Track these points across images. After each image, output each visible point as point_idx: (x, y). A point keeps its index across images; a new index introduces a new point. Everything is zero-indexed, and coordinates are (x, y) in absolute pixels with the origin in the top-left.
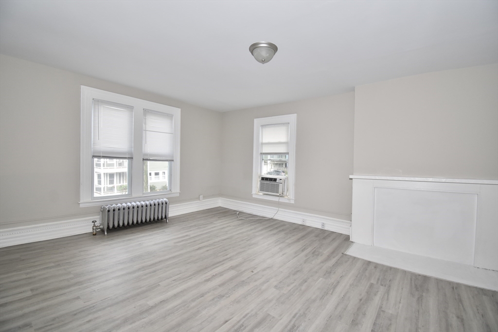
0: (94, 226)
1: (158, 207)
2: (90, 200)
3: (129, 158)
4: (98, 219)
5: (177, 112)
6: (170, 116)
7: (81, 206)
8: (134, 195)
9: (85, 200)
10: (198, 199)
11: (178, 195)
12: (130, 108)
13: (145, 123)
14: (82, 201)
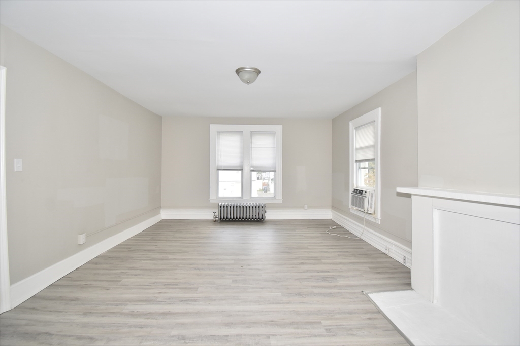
0: (215, 215)
1: (253, 209)
2: (215, 198)
3: (240, 170)
4: (217, 211)
5: (279, 129)
6: (273, 133)
7: (211, 201)
8: (244, 198)
9: (212, 197)
10: (303, 207)
11: (281, 202)
12: (241, 133)
13: (252, 143)
14: (210, 198)
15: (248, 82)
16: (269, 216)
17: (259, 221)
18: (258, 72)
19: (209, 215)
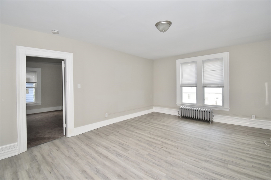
0: (178, 113)
2: (180, 103)
3: (195, 86)
4: (179, 111)
5: (226, 55)
6: (221, 59)
7: (177, 105)
8: (198, 105)
11: (228, 110)
12: (196, 62)
13: (203, 68)
14: (177, 103)
15: (163, 31)
16: (216, 119)
17: (208, 121)
18: (170, 23)
19: (175, 113)
